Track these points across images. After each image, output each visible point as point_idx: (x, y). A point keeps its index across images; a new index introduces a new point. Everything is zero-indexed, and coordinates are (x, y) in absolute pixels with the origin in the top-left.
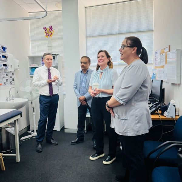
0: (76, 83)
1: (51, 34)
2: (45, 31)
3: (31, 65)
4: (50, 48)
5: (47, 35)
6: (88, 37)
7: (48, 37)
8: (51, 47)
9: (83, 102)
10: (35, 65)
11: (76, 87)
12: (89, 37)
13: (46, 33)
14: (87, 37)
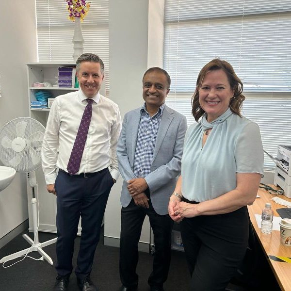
0: (124, 139)
1: (83, 11)
2: (69, 4)
3: (35, 84)
4: (78, 46)
5: (72, 14)
6: (168, 22)
7: (75, 19)
8: (81, 43)
9: (139, 196)
10: (44, 86)
11: (125, 153)
12: (171, 22)
13: (71, 10)
14: (166, 23)
